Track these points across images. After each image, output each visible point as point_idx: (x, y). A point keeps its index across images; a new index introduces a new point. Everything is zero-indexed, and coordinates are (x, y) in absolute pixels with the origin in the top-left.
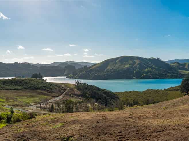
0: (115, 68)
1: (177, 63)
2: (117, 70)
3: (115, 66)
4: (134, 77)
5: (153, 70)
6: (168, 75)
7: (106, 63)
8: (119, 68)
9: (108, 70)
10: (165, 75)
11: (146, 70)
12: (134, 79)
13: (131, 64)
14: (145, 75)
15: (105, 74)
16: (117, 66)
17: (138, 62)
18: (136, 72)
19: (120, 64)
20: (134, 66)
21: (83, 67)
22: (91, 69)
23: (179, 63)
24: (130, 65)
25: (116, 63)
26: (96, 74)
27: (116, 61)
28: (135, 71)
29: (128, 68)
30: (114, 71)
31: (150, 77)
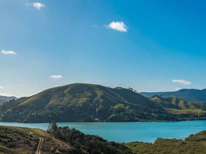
0: (62, 103)
1: (158, 96)
2: (67, 106)
3: (62, 100)
4: (97, 119)
5: (127, 108)
6: (153, 116)
7: (47, 95)
8: (69, 103)
9: (51, 106)
10: (147, 116)
11: (116, 107)
12: (96, 121)
13: (89, 97)
14: (115, 115)
15: (48, 114)
16: (65, 99)
17: (100, 93)
18: (99, 110)
19: (70, 97)
20: (94, 101)
21: (8, 101)
22: (21, 104)
23: (162, 97)
24: (89, 99)
25: (64, 95)
26: (33, 114)
27: (63, 91)
28: (97, 109)
29: (85, 104)
30: (62, 109)
31: (125, 119)
